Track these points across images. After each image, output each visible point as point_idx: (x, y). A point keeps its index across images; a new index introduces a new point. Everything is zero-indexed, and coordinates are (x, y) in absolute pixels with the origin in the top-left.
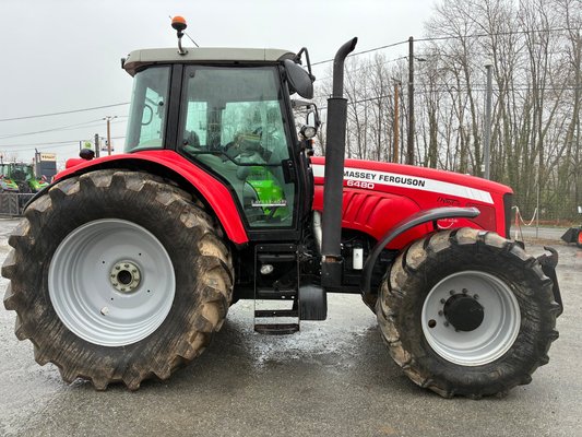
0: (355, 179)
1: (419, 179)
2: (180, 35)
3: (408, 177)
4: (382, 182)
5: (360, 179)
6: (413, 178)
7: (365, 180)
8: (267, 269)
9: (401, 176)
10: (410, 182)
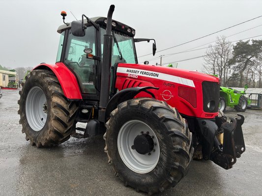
0: (131, 73)
1: (156, 73)
2: (64, 18)
3: (152, 72)
4: (141, 75)
5: (133, 73)
6: (154, 72)
7: (135, 74)
8: (85, 111)
9: (149, 72)
10: (152, 74)
